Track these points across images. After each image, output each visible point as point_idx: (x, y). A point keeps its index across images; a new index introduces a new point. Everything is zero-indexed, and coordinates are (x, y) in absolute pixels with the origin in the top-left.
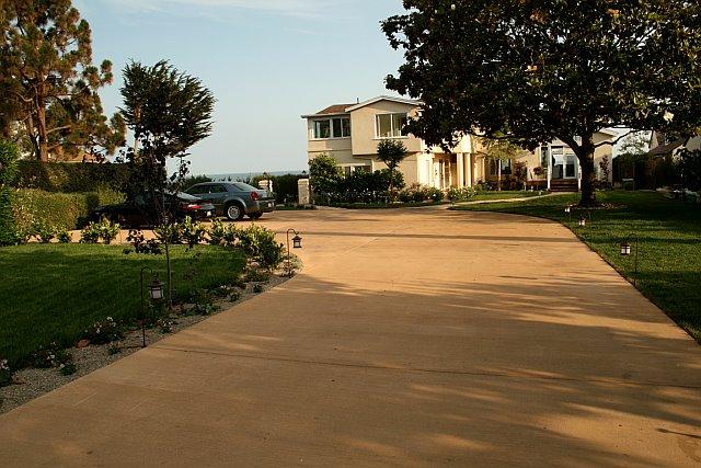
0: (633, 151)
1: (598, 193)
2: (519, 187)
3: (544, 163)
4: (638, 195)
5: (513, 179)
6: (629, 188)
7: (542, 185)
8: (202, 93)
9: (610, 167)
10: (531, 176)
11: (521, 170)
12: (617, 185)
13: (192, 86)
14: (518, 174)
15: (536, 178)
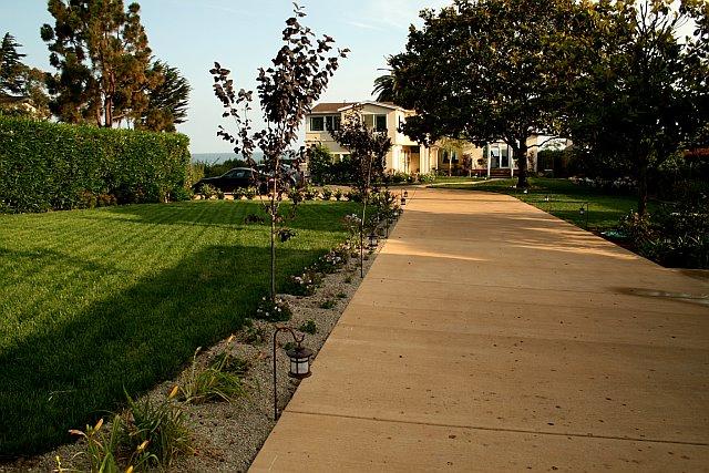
0: (552, 149)
1: (529, 180)
2: (465, 174)
3: (485, 156)
4: (555, 181)
5: (461, 168)
6: (549, 176)
7: (484, 173)
8: (180, 83)
9: (535, 160)
10: (475, 165)
11: (467, 161)
12: (541, 174)
13: (171, 75)
14: (464, 164)
15: (480, 167)
